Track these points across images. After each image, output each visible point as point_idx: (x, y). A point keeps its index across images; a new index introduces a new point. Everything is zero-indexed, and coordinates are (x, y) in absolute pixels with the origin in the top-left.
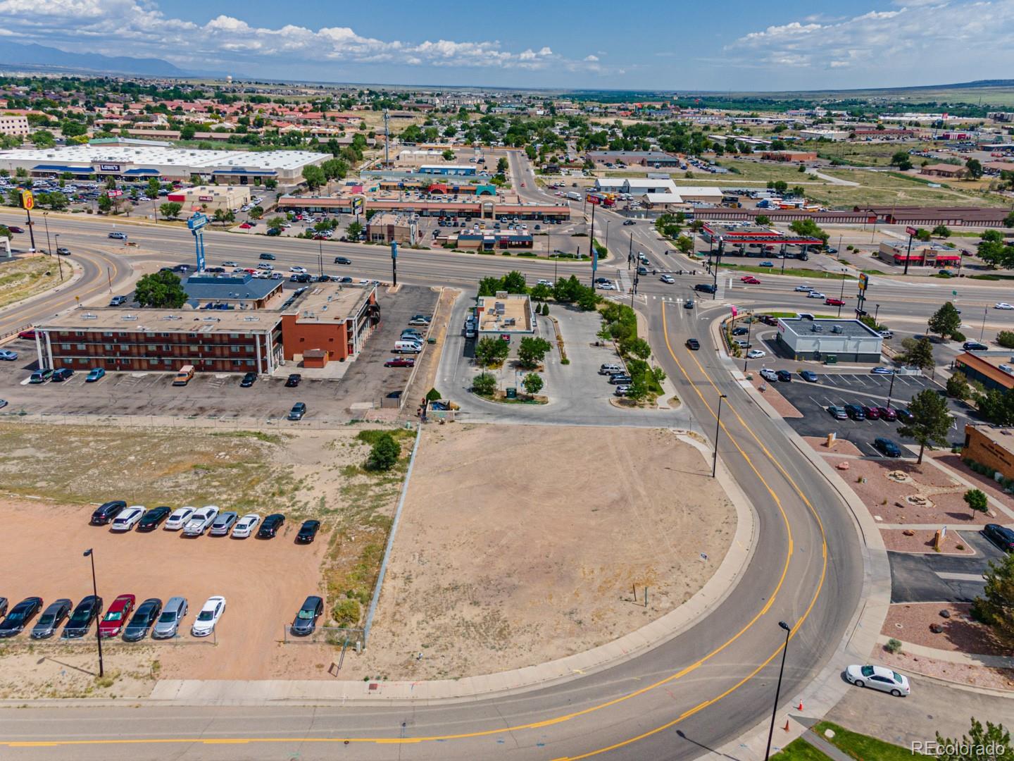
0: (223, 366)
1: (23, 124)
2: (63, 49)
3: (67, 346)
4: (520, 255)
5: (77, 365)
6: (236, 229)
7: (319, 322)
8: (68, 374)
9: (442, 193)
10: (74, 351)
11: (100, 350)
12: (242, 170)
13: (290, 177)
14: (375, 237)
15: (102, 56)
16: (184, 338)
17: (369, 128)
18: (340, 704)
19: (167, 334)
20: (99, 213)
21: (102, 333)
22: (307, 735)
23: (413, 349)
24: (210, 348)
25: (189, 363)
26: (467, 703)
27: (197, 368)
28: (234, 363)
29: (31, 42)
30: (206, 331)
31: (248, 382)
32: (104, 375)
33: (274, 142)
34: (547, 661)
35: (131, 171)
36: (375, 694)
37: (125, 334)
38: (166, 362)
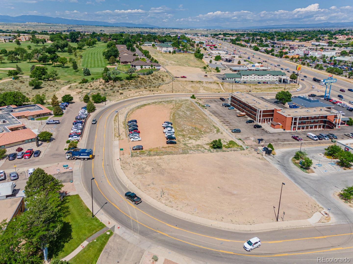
3: (233, 100)
7: (282, 114)
8: (229, 106)
10: (233, 102)
11: (237, 103)
16: (248, 105)
18: (113, 157)
19: (245, 103)
21: (237, 99)
22: (105, 156)
24: (251, 111)
25: (246, 112)
30: (251, 105)
34: (130, 180)
36: (116, 161)
38: (243, 111)
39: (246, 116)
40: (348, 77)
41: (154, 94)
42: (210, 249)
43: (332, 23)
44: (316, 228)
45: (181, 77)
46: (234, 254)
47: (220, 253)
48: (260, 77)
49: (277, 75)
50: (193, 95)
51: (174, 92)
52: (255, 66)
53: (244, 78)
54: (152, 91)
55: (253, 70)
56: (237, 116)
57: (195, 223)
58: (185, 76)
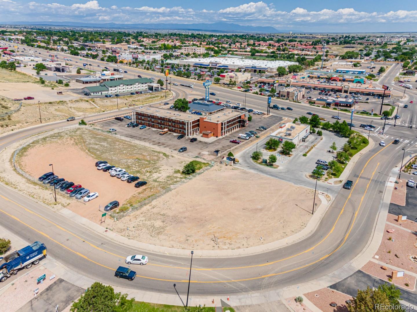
0: (177, 131)
1: (204, 50)
2: (241, 25)
3: (140, 117)
4: (341, 110)
5: (141, 124)
6: (236, 88)
7: (211, 121)
8: (137, 125)
9: (337, 81)
10: (141, 119)
11: (147, 120)
12: (255, 67)
13: (272, 71)
14: (282, 96)
15: (253, 27)
16: (167, 120)
17: (330, 52)
18: (94, 231)
19: (163, 118)
20: (198, 79)
21: (148, 115)
22: (78, 235)
23: (245, 138)
24: (174, 124)
25: (167, 128)
26: (125, 247)
27: (170, 130)
28: (180, 131)
29: (231, 23)
30: (174, 118)
31: (180, 137)
32: (146, 127)
33: (283, 57)
34: (161, 246)
35: (220, 66)
36: (105, 233)
37: (153, 116)
38: (163, 127)
39: (169, 132)
40: (197, 79)
41: (12, 130)
42: (314, 263)
43: (117, 24)
44: (332, 206)
45: (25, 99)
46: (330, 256)
47: (323, 261)
48: (129, 87)
49: (146, 83)
50: (82, 121)
51: (43, 121)
52: (106, 75)
53: (112, 91)
54: (5, 126)
55: (108, 80)
56: (161, 134)
57: (275, 250)
58: (32, 97)
